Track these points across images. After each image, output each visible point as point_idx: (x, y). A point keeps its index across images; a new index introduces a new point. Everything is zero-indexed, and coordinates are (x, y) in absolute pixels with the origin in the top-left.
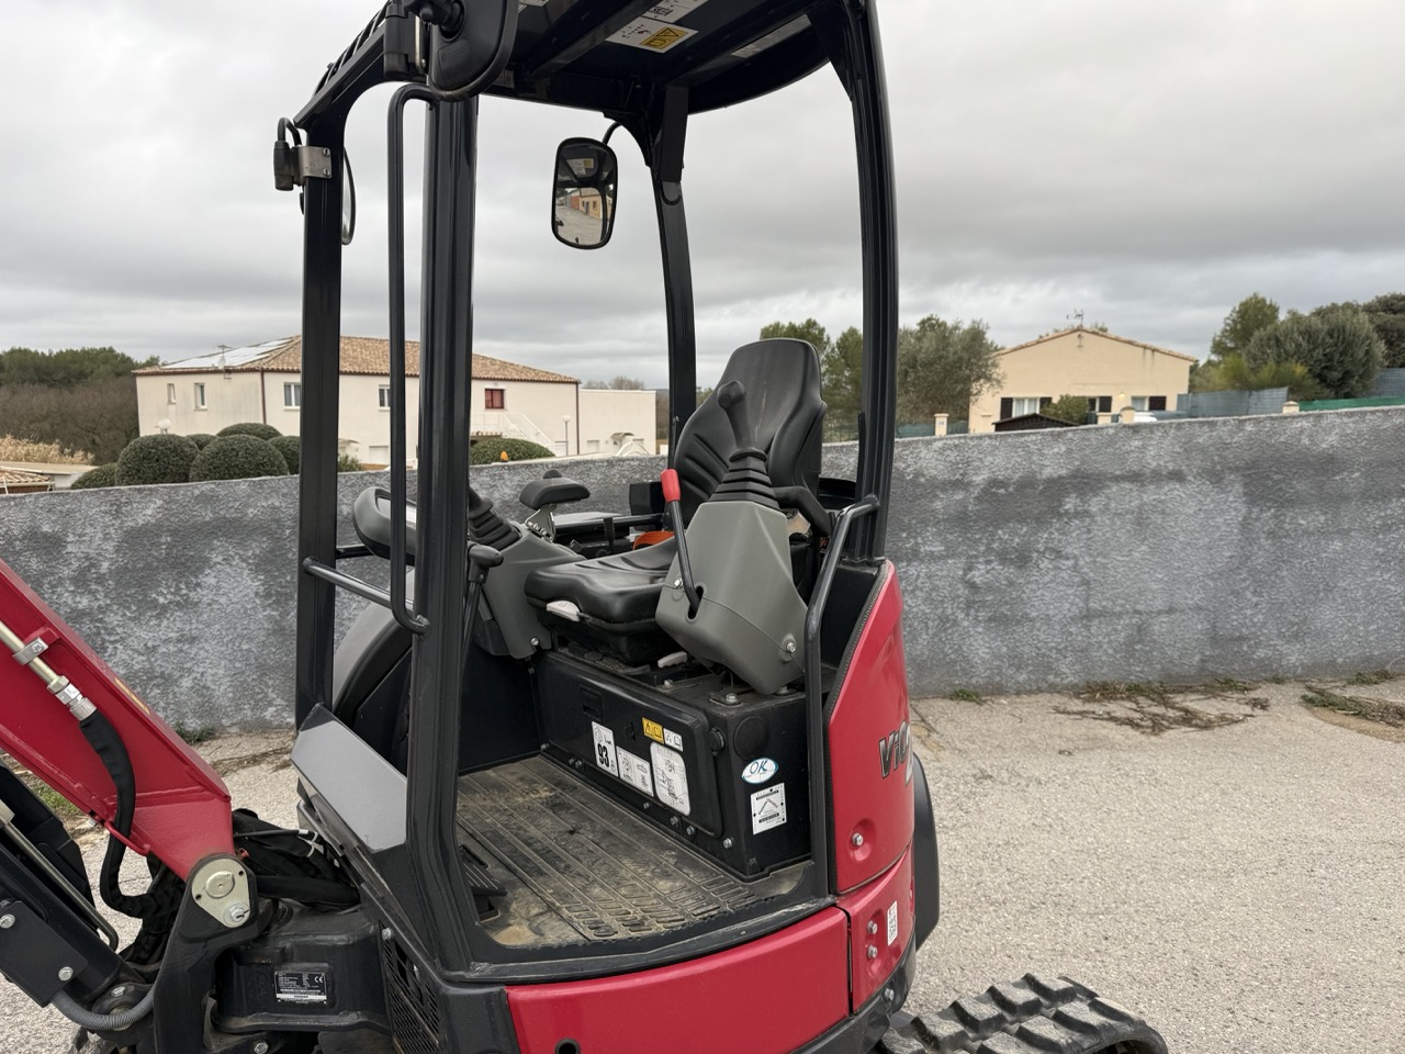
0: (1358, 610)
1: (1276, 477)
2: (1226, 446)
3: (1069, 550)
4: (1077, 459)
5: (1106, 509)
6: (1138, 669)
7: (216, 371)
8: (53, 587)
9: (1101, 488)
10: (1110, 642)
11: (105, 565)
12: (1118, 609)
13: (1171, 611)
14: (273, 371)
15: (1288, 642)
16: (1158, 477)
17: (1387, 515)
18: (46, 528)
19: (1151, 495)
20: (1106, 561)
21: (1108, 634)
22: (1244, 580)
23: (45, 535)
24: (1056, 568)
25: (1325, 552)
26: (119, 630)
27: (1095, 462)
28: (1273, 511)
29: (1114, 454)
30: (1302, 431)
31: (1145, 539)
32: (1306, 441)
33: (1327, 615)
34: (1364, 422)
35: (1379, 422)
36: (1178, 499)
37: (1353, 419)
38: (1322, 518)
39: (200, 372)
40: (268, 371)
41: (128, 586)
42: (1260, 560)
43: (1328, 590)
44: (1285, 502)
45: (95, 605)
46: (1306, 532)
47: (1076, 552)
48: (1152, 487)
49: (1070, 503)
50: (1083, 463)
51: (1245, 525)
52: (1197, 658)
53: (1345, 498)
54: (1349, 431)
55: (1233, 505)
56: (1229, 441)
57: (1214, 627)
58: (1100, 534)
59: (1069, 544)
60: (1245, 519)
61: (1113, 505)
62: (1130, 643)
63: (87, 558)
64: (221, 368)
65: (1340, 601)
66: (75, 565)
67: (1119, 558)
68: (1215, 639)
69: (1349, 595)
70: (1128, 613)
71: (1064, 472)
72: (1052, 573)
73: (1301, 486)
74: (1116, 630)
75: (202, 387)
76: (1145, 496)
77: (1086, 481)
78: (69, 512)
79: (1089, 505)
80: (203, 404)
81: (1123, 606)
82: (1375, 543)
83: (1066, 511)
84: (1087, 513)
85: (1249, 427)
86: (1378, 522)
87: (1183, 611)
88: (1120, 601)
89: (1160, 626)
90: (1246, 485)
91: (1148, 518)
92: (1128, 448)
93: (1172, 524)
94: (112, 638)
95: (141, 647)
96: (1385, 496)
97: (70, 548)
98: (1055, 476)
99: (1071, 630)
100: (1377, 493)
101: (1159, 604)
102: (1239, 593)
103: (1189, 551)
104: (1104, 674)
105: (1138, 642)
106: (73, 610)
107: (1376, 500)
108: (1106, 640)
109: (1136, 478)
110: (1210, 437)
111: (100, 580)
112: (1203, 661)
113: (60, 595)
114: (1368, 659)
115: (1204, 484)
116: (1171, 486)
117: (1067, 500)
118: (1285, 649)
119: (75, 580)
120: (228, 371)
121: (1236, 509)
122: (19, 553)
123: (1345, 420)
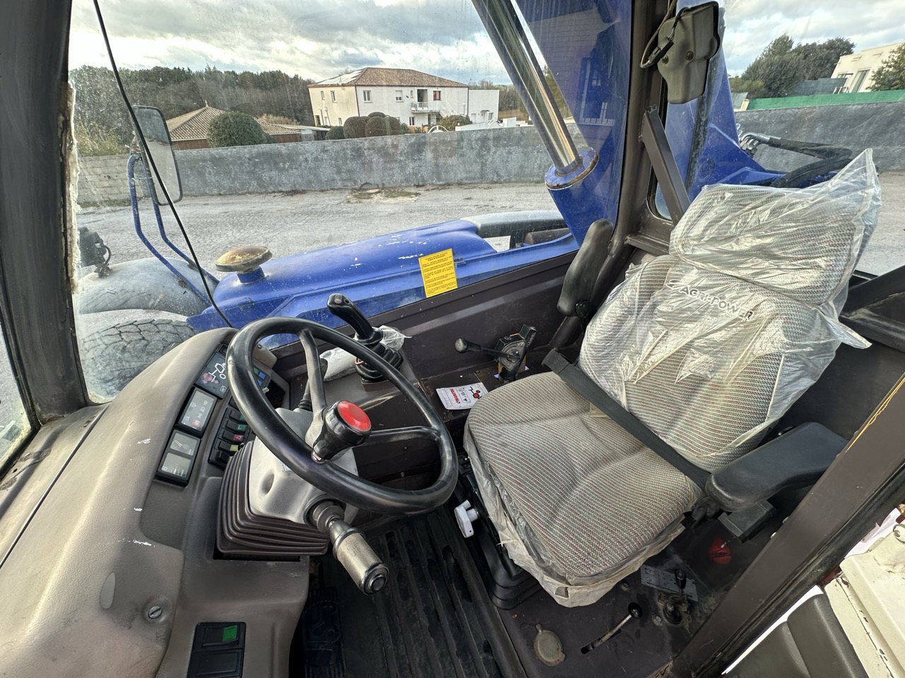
14: (358, 85)
39: (332, 86)
64: (340, 84)
75: (334, 93)
80: (335, 100)
120: (343, 85)
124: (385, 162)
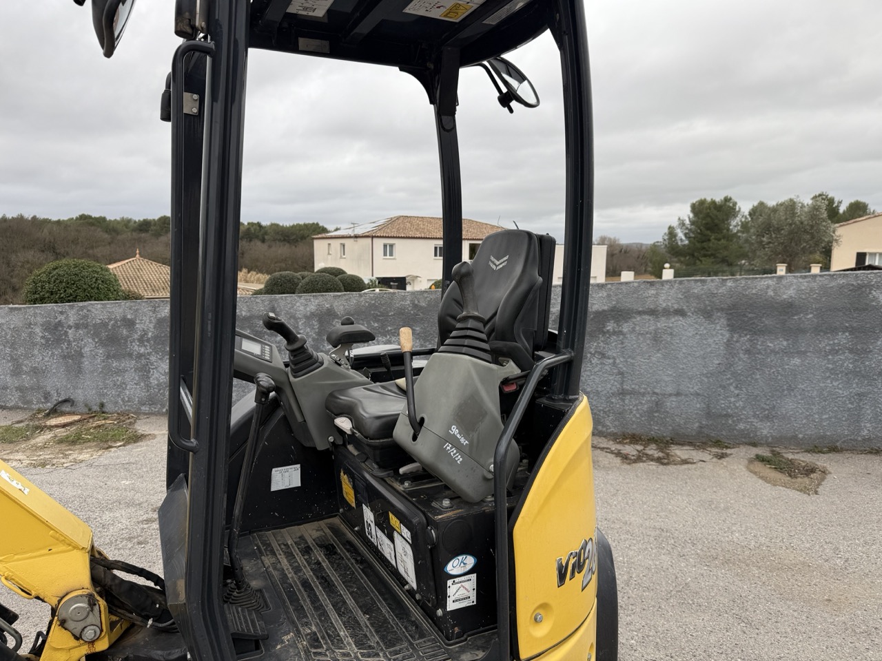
0: (814, 404)
1: (750, 315)
2: (713, 295)
3: (610, 353)
4: (614, 301)
5: (633, 330)
6: (656, 428)
7: (350, 237)
8: (131, 342)
9: (629, 318)
10: (638, 410)
11: (150, 334)
12: (642, 390)
13: (678, 394)
14: (378, 237)
15: (761, 421)
16: (667, 313)
17: (834, 343)
18: (129, 317)
19: (662, 323)
20: (634, 361)
21: (636, 405)
22: (729, 379)
23: (128, 319)
24: (601, 364)
25: (788, 365)
26: (155, 364)
27: (626, 302)
28: (748, 337)
29: (638, 298)
30: (768, 287)
31: (659, 350)
32: (771, 293)
33: (789, 405)
34: (815, 282)
35: (826, 282)
36: (681, 326)
37: (806, 280)
38: (785, 343)
39: (343, 237)
40: (375, 237)
41: (158, 344)
42: (739, 367)
43: (790, 389)
44: (756, 332)
45: (146, 352)
46: (773, 351)
47: (614, 355)
48: (663, 319)
49: (610, 326)
50: (617, 303)
51: (729, 344)
52: (697, 425)
53: (802, 331)
54: (803, 288)
55: (720, 332)
56: (715, 292)
57: (708, 407)
58: (629, 345)
59: (610, 350)
60: (728, 341)
61: (637, 328)
62: (650, 412)
63: (144, 331)
64: (352, 235)
65: (799, 397)
66: (139, 333)
67: (642, 360)
68: (709, 415)
69: (807, 394)
70: (649, 393)
71: (606, 308)
72: (600, 366)
73: (768, 322)
74: (641, 403)
75: (344, 246)
76: (659, 324)
77: (620, 313)
78: (137, 310)
79: (622, 328)
80: (344, 254)
81: (645, 389)
82: (826, 361)
83: (608, 330)
84: (621, 333)
85: (729, 284)
86: (827, 348)
87: (686, 395)
88: (643, 386)
89: (671, 403)
90: (728, 319)
91: (661, 337)
92: (646, 294)
93: (678, 341)
94: (153, 367)
95: (163, 372)
96: (834, 331)
97: (137, 326)
98: (600, 310)
99: (613, 400)
100: (826, 328)
101: (670, 390)
102: (725, 387)
103: (690, 358)
104: (634, 429)
105: (656, 412)
106: (138, 353)
107: (826, 333)
108: (635, 409)
109: (653, 312)
110: (702, 289)
111: (148, 340)
112: (701, 427)
113: (134, 346)
114: (824, 437)
115: (699, 318)
116: (676, 318)
117: (608, 324)
118: (759, 425)
119: (139, 340)
120: (356, 237)
121: (722, 335)
122: (119, 327)
123: (801, 280)
124: (108, 357)
